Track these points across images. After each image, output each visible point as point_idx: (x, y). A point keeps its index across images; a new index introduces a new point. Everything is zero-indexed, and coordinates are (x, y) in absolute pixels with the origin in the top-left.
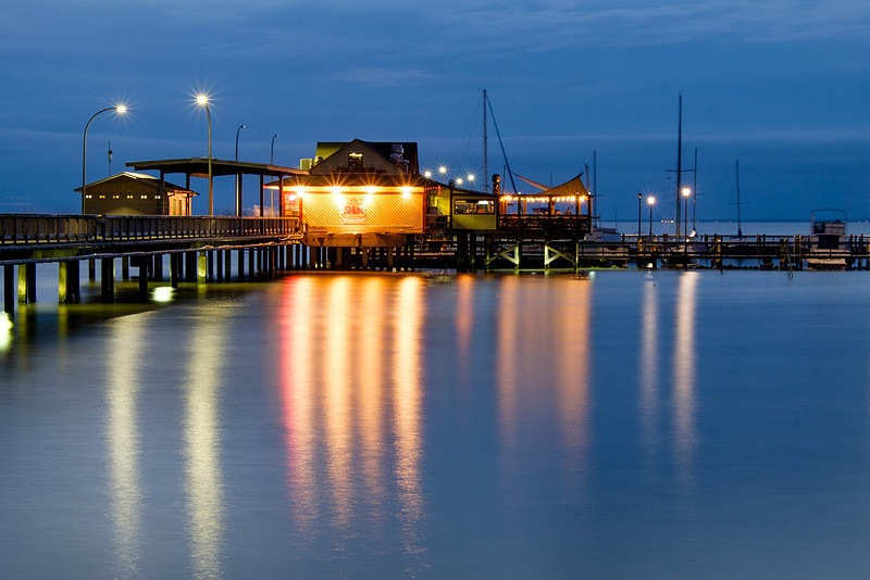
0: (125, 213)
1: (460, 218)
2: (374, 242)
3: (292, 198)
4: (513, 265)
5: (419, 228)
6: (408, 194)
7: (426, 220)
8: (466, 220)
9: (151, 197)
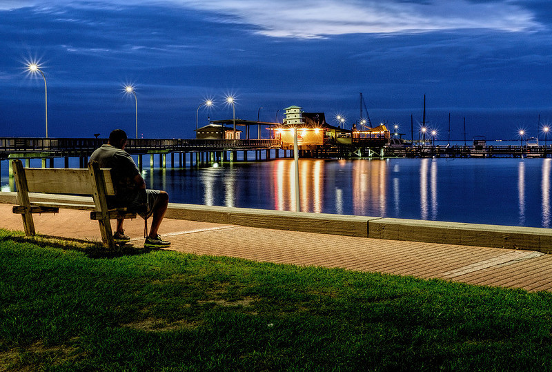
0: (211, 138)
1: (339, 139)
2: (306, 148)
3: (277, 133)
4: (358, 156)
5: (321, 143)
6: (318, 131)
7: (324, 141)
8: (341, 140)
9: (219, 132)
